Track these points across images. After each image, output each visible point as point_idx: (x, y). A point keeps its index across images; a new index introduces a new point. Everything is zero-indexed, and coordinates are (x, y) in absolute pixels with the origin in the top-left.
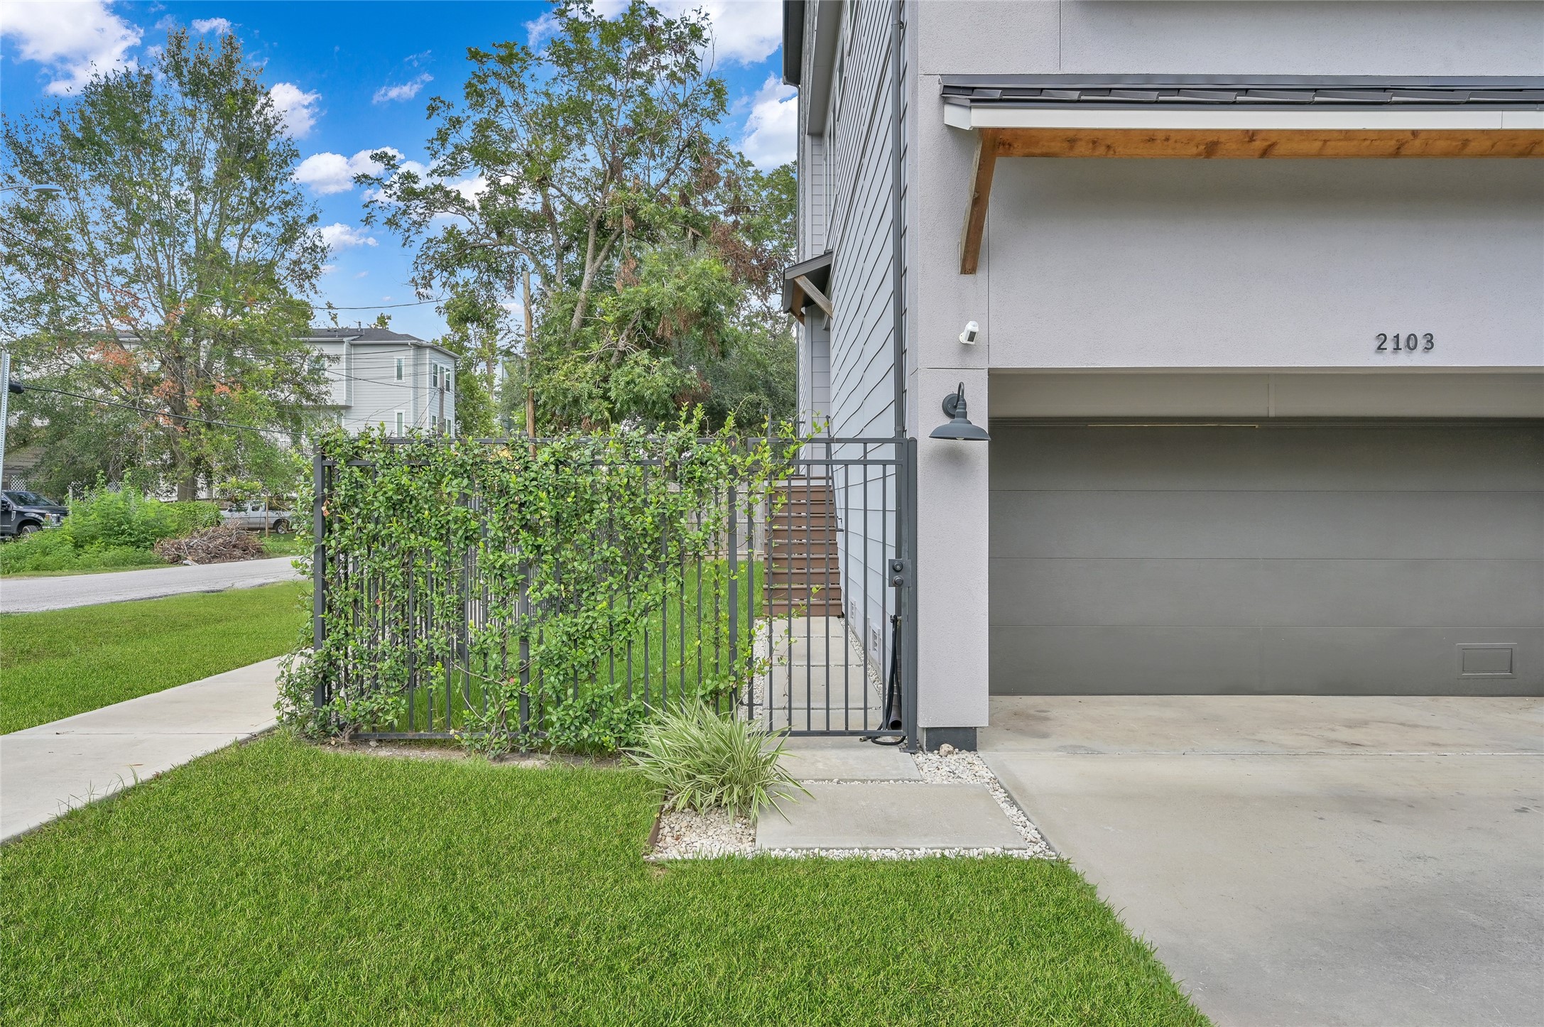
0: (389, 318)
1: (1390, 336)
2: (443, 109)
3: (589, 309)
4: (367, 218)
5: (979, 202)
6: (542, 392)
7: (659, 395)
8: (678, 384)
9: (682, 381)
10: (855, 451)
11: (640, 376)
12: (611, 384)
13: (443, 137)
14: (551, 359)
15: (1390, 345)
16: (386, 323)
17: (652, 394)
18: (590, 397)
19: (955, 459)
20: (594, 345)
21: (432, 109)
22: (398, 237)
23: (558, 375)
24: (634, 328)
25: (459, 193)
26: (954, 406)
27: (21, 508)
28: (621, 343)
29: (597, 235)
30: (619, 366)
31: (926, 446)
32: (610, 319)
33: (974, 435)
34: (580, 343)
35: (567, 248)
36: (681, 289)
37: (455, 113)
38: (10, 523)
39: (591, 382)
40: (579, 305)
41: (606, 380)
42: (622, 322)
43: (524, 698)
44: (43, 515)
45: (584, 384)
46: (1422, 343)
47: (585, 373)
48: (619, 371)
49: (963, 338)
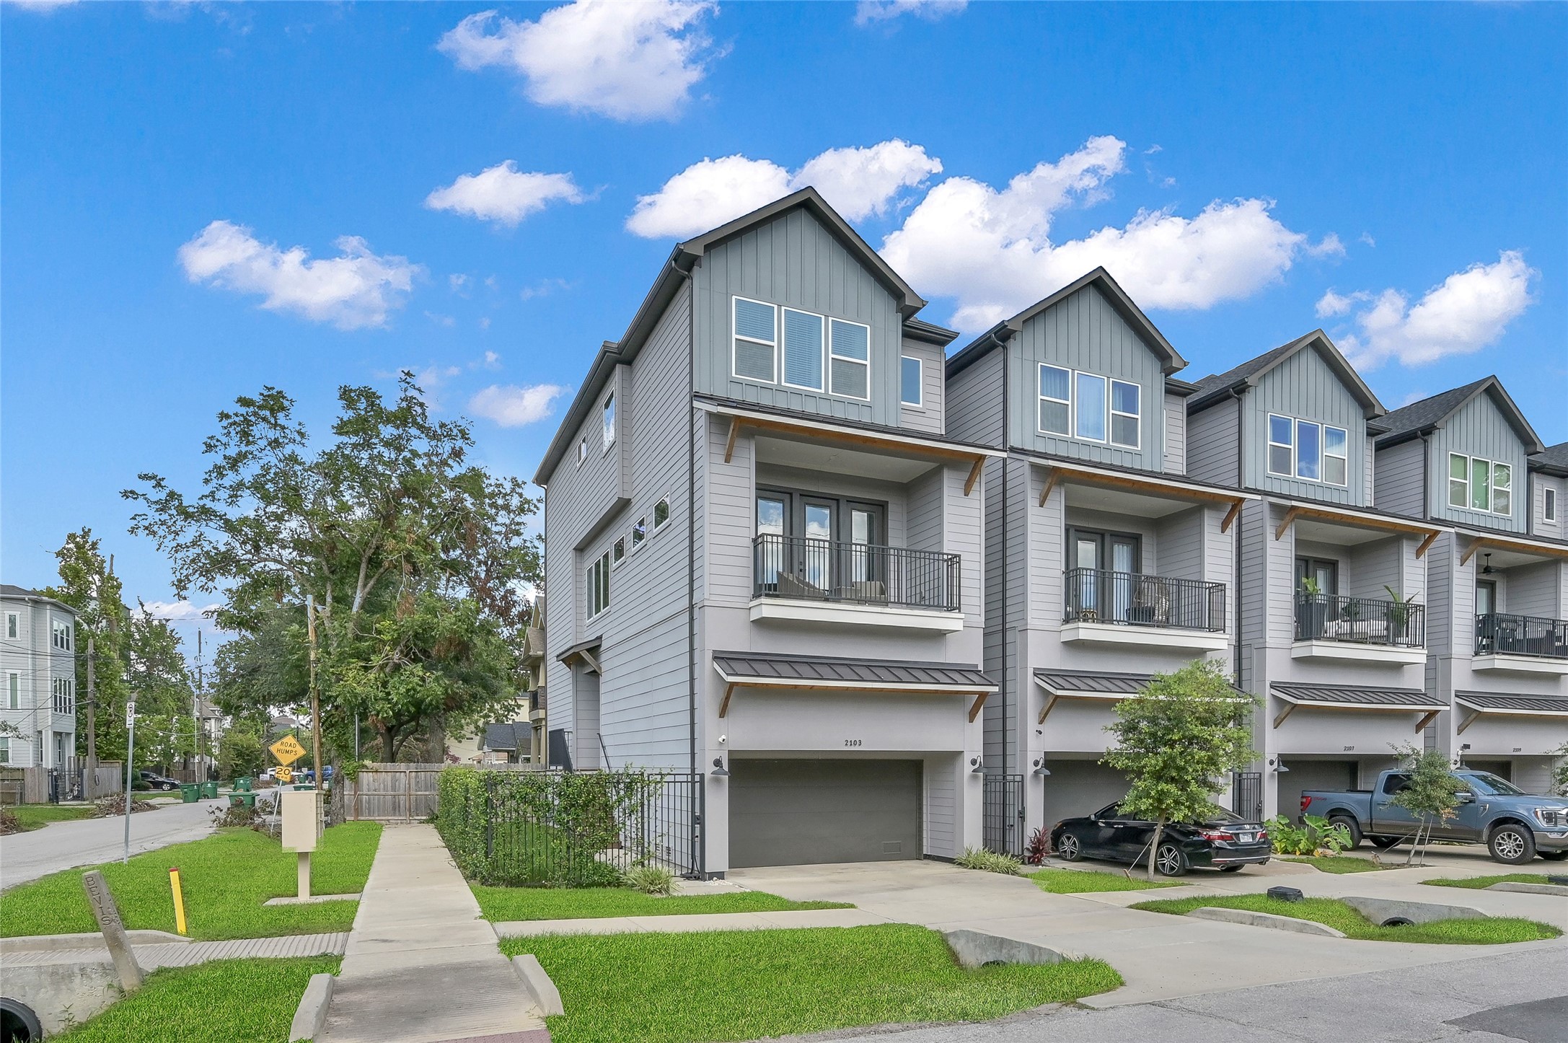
1: (849, 741)
5: (727, 698)
10: (671, 778)
11: (418, 685)
15: (849, 744)
19: (717, 781)
24: (406, 645)
26: (718, 763)
28: (396, 657)
31: (708, 776)
33: (725, 774)
40: (352, 622)
43: (570, 868)
46: (858, 743)
49: (721, 740)
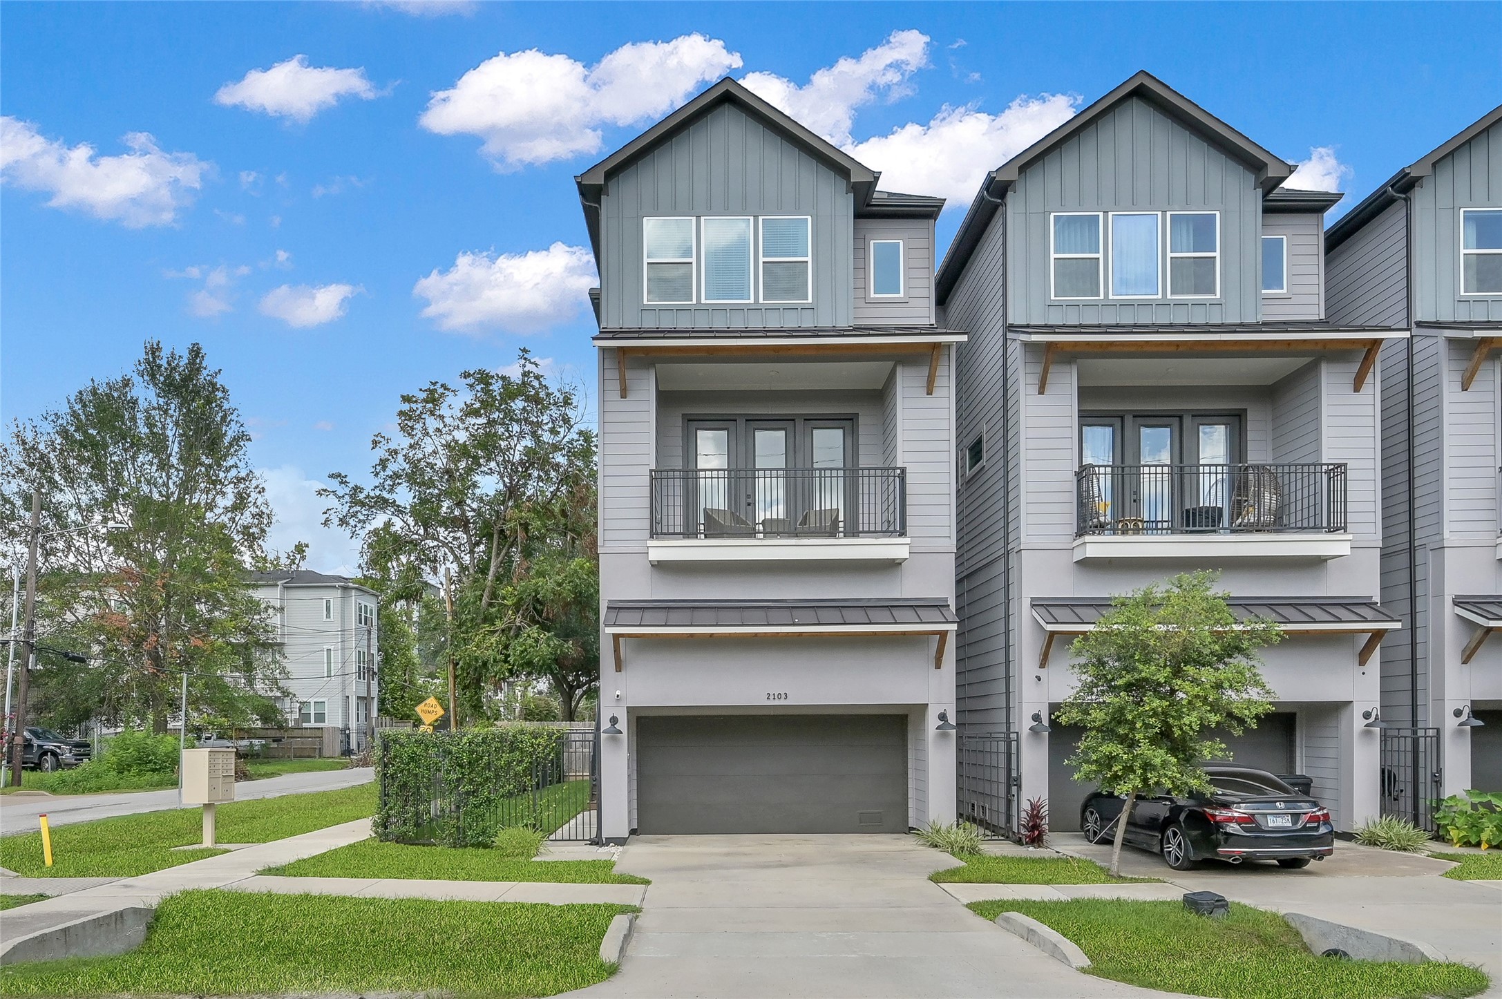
0: (307, 546)
1: (771, 694)
2: (384, 442)
3: (494, 595)
4: (325, 521)
6: (460, 659)
7: (544, 661)
8: (559, 652)
9: (561, 650)
11: (531, 646)
12: (510, 652)
13: (383, 463)
14: (467, 632)
15: (771, 697)
16: (304, 551)
17: (539, 661)
18: (495, 661)
19: (614, 740)
20: (498, 622)
21: (375, 443)
22: (348, 532)
23: (471, 647)
24: (527, 609)
25: (395, 501)
26: (614, 721)
27: (41, 743)
28: (518, 620)
29: (500, 538)
30: (517, 636)
31: (603, 735)
32: (509, 603)
33: (619, 732)
34: (489, 619)
35: (478, 544)
36: (560, 585)
37: (393, 446)
38: (32, 754)
39: (496, 650)
40: (487, 591)
41: (506, 647)
42: (517, 607)
43: (458, 828)
44: (59, 747)
45: (490, 652)
46: (783, 696)
47: (492, 643)
48: (516, 641)
49: (616, 696)
